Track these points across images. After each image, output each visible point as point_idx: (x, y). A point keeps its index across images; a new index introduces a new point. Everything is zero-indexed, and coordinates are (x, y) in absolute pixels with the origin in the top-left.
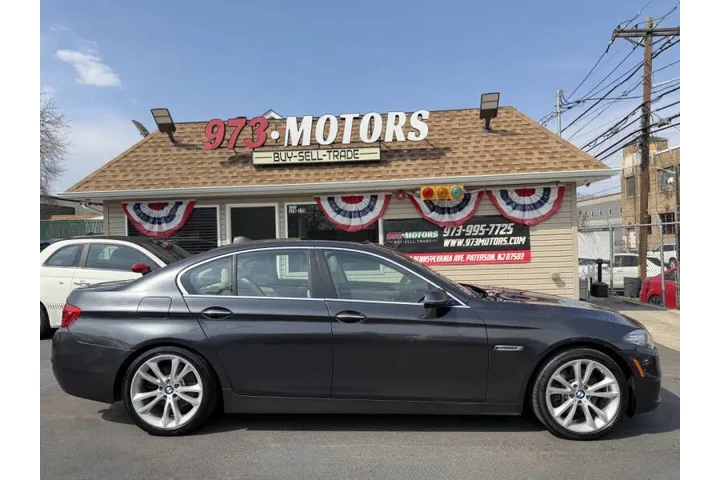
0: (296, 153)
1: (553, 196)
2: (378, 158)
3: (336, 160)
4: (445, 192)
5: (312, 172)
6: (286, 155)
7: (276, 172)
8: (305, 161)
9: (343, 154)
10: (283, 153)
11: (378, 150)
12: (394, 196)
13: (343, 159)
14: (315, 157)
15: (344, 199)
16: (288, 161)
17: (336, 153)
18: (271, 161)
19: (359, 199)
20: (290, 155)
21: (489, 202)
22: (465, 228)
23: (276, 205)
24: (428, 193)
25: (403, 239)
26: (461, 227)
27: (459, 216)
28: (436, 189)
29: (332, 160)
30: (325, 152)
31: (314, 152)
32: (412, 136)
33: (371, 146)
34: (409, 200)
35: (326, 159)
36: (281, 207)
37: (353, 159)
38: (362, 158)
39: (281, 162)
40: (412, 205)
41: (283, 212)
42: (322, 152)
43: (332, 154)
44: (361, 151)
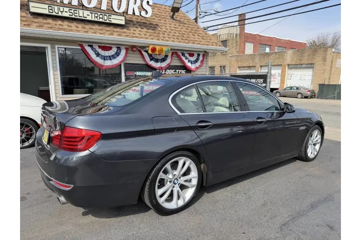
0: (66, 9)
1: (201, 58)
2: (124, 23)
3: (96, 20)
4: (162, 50)
5: (80, 26)
6: (59, 9)
7: (50, 21)
8: (73, 16)
9: (101, 16)
10: (56, 8)
11: (123, 18)
12: (130, 49)
13: (101, 20)
14: (81, 15)
15: (100, 47)
16: (60, 14)
17: (96, 15)
18: (46, 12)
19: (110, 49)
20: (62, 10)
21: (177, 58)
22: (165, 71)
23: (49, 46)
24: (154, 50)
25: (135, 75)
26: (164, 71)
27: (164, 64)
28: (158, 48)
29: (93, 19)
30: (88, 12)
31: (81, 11)
32: (143, 13)
33: (120, 14)
34: (138, 52)
35: (89, 18)
36: (53, 48)
37: (108, 21)
38: (114, 21)
39: (54, 14)
40: (140, 56)
41: (55, 52)
42: (86, 13)
43: (93, 15)
44: (113, 17)
